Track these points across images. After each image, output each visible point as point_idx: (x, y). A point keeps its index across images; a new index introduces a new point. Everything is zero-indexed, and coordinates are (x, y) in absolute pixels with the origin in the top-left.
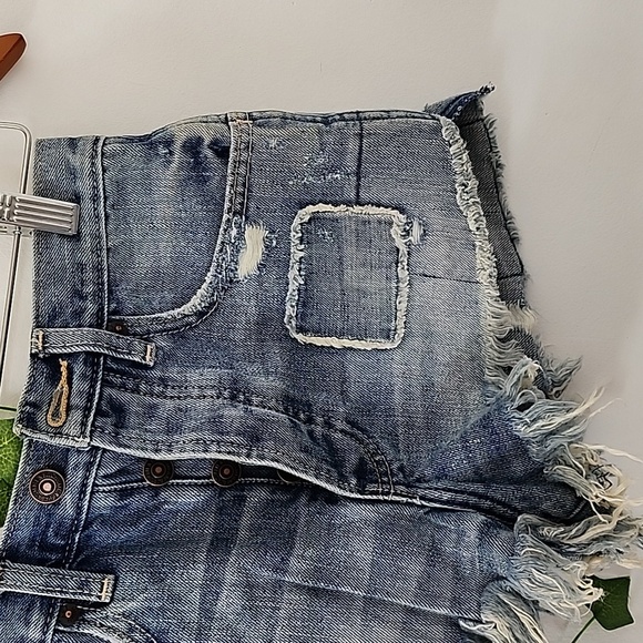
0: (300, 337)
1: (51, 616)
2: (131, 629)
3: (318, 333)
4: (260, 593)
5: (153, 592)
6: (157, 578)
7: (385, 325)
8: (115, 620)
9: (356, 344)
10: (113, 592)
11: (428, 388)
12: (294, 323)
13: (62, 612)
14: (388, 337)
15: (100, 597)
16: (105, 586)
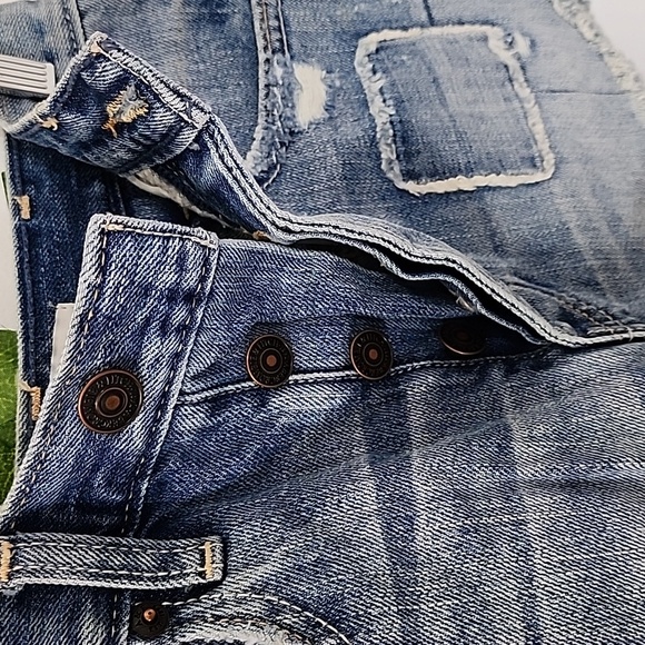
0: (411, 187)
1: (117, 623)
2: (274, 610)
3: (436, 175)
4: (482, 504)
5: (296, 540)
6: (297, 518)
7: (524, 152)
8: (239, 602)
9: (493, 180)
10: (225, 560)
11: (614, 222)
12: (397, 169)
13: (136, 613)
14: (535, 166)
15: (202, 574)
16: (208, 555)
